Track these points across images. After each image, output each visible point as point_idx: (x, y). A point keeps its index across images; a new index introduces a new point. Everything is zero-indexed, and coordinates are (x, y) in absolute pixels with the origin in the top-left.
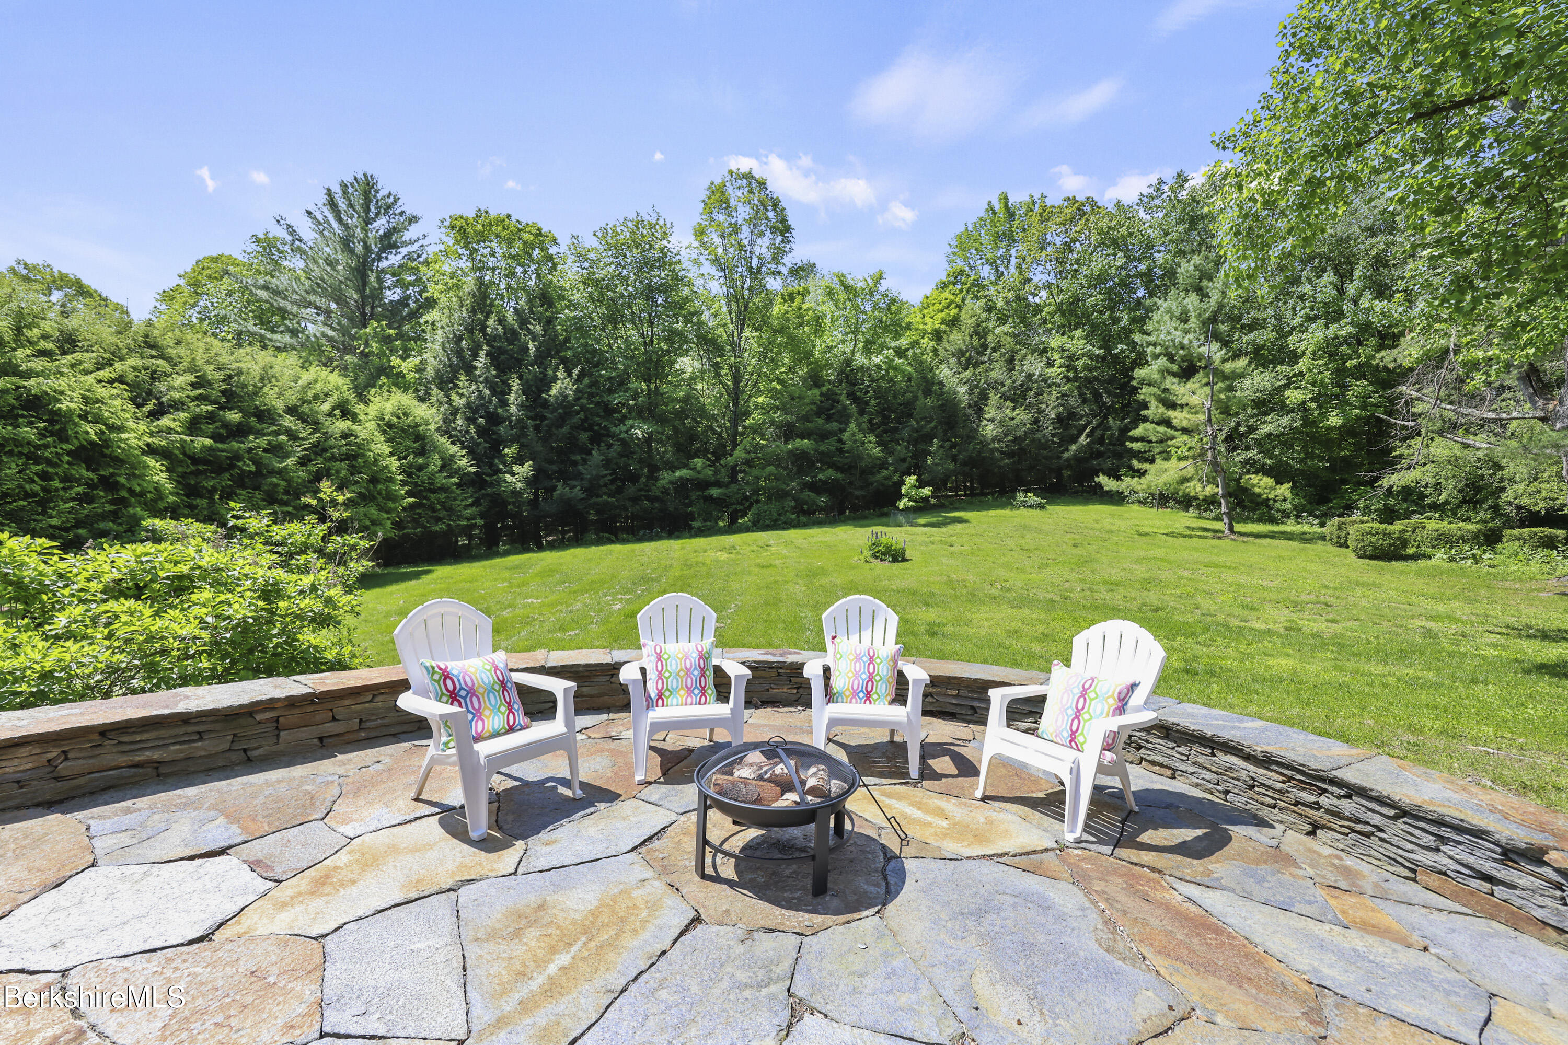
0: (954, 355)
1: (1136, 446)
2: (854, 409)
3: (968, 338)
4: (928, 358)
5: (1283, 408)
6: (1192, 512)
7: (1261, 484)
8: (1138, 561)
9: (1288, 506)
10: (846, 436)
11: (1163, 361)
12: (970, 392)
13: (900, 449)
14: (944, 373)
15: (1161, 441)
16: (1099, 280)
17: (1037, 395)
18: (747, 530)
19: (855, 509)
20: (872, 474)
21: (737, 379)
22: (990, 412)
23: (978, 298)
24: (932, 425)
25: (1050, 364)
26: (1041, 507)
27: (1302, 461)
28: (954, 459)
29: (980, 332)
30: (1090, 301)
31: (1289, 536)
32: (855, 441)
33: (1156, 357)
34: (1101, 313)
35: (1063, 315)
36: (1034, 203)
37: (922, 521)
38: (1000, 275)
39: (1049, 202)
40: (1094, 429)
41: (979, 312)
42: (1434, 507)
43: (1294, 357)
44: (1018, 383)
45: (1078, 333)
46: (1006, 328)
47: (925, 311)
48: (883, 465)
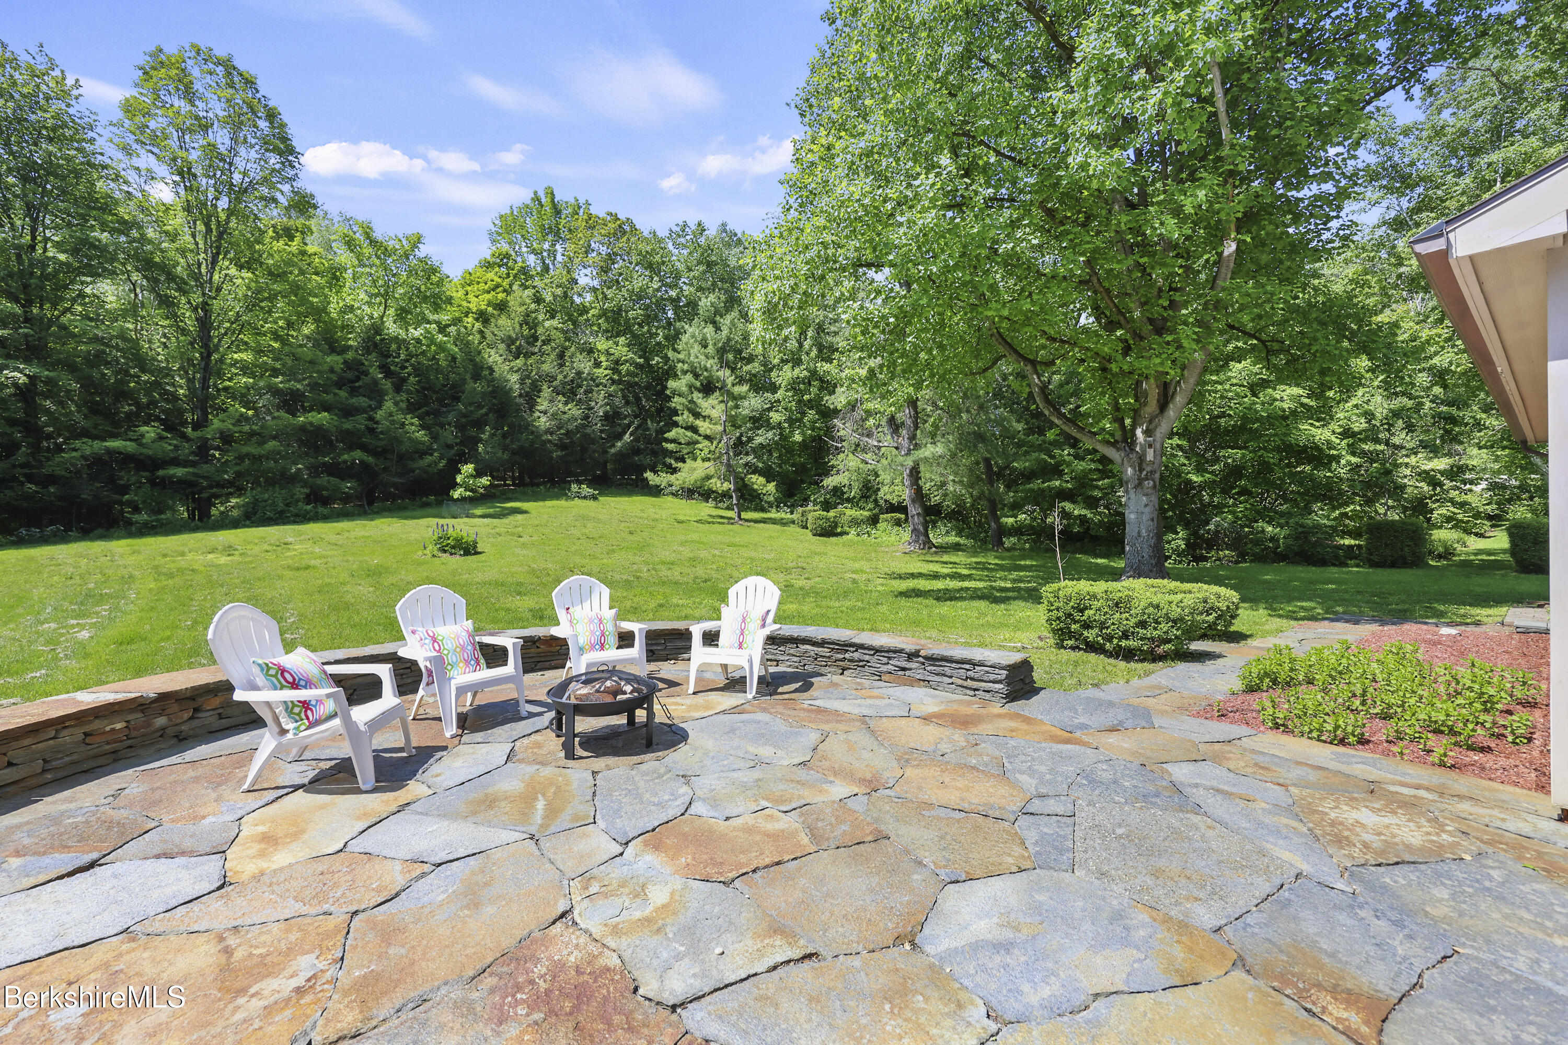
0: (503, 341)
1: (670, 446)
2: (387, 385)
3: (517, 326)
4: (475, 339)
5: (769, 427)
6: (711, 503)
7: (757, 481)
8: (682, 544)
9: (771, 499)
10: (380, 414)
11: (689, 377)
12: (522, 381)
13: (450, 434)
14: (494, 357)
15: (688, 444)
16: (639, 296)
17: (586, 392)
18: (235, 524)
19: (387, 496)
20: (413, 459)
21: (205, 324)
22: (543, 404)
23: (526, 288)
24: (484, 411)
25: (597, 364)
26: (594, 498)
27: (780, 466)
28: (505, 448)
29: (529, 321)
30: (631, 314)
31: (774, 521)
32: (393, 422)
33: (685, 372)
34: (641, 325)
35: (607, 320)
36: (579, 207)
37: (478, 511)
38: (546, 269)
39: (594, 210)
40: (636, 428)
41: (528, 301)
42: (848, 500)
43: (774, 388)
44: (569, 379)
45: (622, 340)
46: (554, 323)
47: (469, 288)
48: (428, 452)
